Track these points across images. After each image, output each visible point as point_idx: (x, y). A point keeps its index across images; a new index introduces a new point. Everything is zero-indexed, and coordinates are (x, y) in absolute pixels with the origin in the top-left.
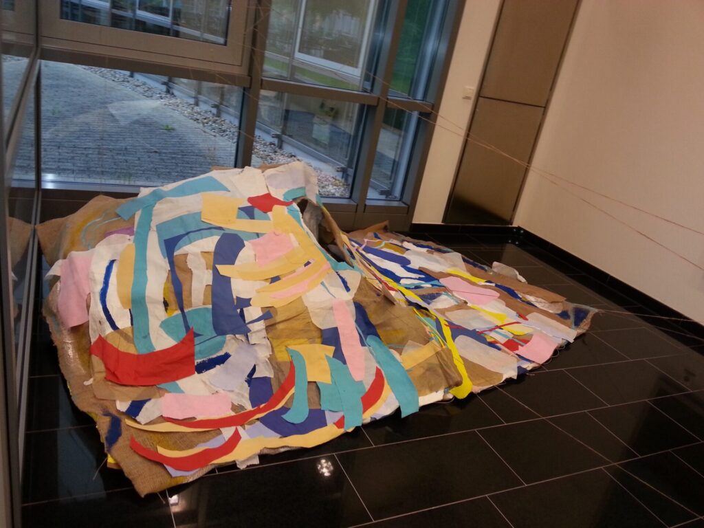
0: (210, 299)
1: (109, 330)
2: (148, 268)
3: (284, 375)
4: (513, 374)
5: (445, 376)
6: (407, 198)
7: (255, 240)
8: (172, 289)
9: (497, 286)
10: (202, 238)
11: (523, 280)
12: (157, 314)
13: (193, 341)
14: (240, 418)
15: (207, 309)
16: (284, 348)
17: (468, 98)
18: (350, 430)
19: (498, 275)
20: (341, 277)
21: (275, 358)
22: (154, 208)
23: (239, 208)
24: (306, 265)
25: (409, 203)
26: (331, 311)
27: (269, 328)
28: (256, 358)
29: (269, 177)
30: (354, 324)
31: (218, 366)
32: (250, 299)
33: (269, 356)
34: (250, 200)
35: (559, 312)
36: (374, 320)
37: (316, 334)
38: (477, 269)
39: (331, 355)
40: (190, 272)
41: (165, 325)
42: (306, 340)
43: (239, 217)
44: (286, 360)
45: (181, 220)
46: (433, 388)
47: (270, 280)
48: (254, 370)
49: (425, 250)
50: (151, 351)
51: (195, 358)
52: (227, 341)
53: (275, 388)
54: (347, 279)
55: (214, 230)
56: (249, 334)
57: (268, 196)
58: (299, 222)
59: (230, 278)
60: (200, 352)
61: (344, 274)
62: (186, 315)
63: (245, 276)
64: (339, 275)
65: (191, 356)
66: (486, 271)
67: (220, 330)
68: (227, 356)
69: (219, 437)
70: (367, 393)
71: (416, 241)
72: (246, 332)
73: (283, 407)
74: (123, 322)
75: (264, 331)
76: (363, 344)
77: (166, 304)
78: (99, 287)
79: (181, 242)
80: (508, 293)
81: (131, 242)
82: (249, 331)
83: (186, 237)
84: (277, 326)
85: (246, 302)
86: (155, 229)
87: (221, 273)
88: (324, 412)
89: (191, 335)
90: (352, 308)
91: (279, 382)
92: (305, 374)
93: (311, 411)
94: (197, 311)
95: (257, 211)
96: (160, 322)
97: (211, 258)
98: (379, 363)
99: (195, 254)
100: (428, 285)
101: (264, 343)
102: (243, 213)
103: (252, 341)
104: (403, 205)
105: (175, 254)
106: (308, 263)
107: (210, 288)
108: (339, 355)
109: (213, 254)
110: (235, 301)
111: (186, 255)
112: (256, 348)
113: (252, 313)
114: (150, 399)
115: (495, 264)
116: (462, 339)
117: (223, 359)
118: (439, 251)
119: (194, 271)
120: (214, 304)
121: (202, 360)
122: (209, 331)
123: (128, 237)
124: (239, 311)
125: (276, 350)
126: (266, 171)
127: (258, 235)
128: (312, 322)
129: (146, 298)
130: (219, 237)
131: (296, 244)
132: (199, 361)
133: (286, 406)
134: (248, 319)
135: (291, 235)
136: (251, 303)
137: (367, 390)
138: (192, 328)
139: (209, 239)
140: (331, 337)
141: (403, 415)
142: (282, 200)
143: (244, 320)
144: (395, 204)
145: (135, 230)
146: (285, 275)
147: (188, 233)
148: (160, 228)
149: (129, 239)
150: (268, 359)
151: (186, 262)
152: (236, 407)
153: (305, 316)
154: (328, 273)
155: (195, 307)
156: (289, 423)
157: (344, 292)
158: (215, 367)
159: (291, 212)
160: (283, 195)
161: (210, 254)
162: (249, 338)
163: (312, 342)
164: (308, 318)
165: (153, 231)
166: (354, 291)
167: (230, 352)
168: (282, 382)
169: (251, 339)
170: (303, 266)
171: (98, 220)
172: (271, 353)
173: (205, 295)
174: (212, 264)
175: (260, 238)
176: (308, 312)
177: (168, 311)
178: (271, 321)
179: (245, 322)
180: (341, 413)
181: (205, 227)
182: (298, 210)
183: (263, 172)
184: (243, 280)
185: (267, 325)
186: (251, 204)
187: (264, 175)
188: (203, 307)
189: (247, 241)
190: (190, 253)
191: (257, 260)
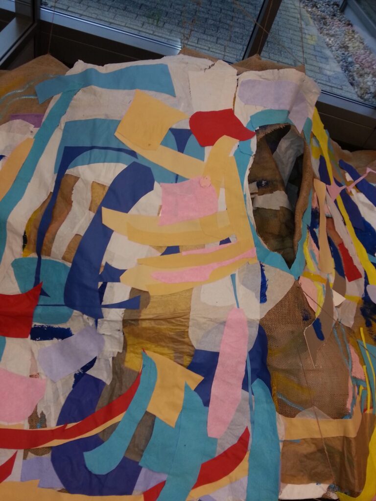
0: (73, 254)
2: (32, 181)
3: (121, 389)
5: (341, 473)
7: (170, 184)
8: (38, 224)
10: (104, 162)
12: (13, 249)
13: (37, 299)
14: (30, 439)
15: (65, 266)
16: (141, 351)
20: (263, 276)
21: (123, 361)
22: (75, 97)
23: (172, 130)
24: (222, 242)
26: (222, 326)
27: (125, 322)
28: (101, 349)
29: (244, 84)
30: (246, 354)
31: (55, 340)
32: (123, 271)
33: (115, 356)
34: (195, 117)
36: (275, 360)
39: (193, 388)
40: (70, 205)
41: (16, 264)
42: (173, 352)
43: (165, 143)
44: (134, 369)
45: (93, 126)
46: (316, 478)
47: (164, 249)
48: (91, 364)
51: (34, 319)
52: (73, 317)
53: (102, 402)
54: (270, 284)
55: (123, 155)
56: (99, 320)
57: (229, 114)
59: (112, 231)
60: (41, 315)
61: (271, 273)
62: (42, 263)
63: (134, 235)
64: (262, 271)
65: (30, 317)
67: (70, 302)
68: (64, 334)
70: (215, 459)
72: (97, 316)
73: (97, 435)
75: (121, 324)
76: (245, 386)
77: (25, 239)
79: (79, 158)
81: (32, 137)
82: (101, 316)
83: (88, 152)
84: (140, 323)
85: (115, 275)
86: (62, 125)
87: (104, 222)
88: (140, 468)
89: (37, 292)
90: (255, 332)
91: (111, 396)
92: (148, 398)
93: (125, 460)
94: (55, 264)
95: (192, 140)
96: (14, 260)
97: (102, 194)
98: (253, 422)
99: (85, 182)
101: (117, 336)
102: (172, 138)
103: (101, 330)
105: (68, 172)
106: (227, 241)
107: (79, 240)
108: (204, 391)
109: (107, 189)
110: (102, 270)
111: (77, 179)
113: (116, 293)
119: (75, 206)
120: (74, 264)
121: (41, 324)
122: (57, 294)
123: (32, 127)
124: (100, 284)
125: (129, 349)
126: (245, 74)
127: (177, 178)
128: (188, 332)
129: (7, 224)
130: (125, 166)
131: (222, 206)
132: (38, 324)
133: (101, 436)
134: (107, 299)
135: (222, 192)
136: (121, 277)
137: (217, 455)
138: (42, 283)
139: (112, 165)
140: (205, 364)
142: (245, 125)
143: (101, 300)
145: (43, 120)
146: (187, 248)
147: (92, 148)
148: (68, 128)
149: (32, 132)
150: (113, 358)
151: (73, 189)
152: (37, 418)
153: (182, 322)
154: (249, 264)
155: (53, 258)
156: (86, 468)
157: (256, 301)
158: (52, 339)
159: (239, 153)
160: (251, 117)
161: (104, 189)
162: (98, 324)
163: (178, 358)
164: (185, 326)
165: (60, 128)
166: (269, 305)
167: (73, 331)
168: (114, 398)
169: (100, 327)
170: (219, 243)
171: (19, 91)
172: (121, 351)
173: (69, 247)
174: (99, 204)
175: (178, 183)
176: (189, 319)
177: (25, 250)
178: (133, 314)
179: (101, 303)
180: (164, 477)
181: (114, 145)
182: (253, 152)
183: (237, 75)
184: (129, 239)
185: (125, 318)
186: (191, 126)
187: (238, 80)
188: (61, 261)
189: (159, 182)
190: (81, 179)
191: (160, 215)
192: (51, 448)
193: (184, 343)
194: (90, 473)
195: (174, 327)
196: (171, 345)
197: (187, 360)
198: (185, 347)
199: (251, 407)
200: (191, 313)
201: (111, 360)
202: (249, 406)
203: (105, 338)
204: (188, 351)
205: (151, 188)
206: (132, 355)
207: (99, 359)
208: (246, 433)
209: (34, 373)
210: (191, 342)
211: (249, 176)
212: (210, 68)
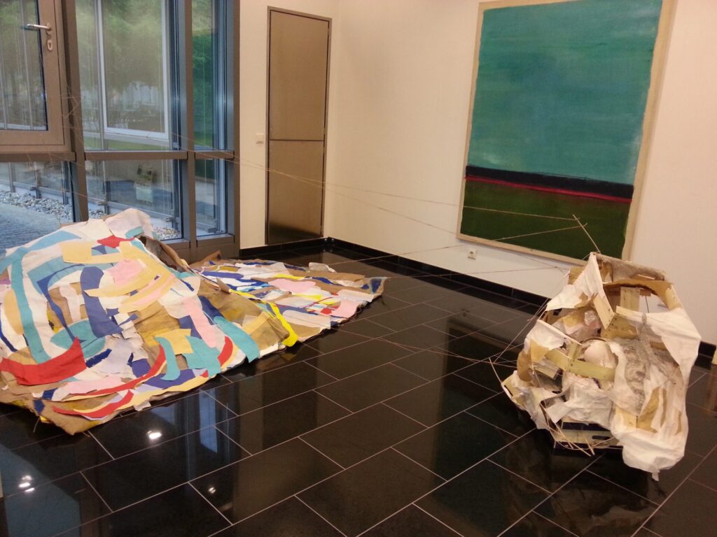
0: (86, 313)
1: (9, 353)
2: (29, 303)
3: (155, 354)
4: (328, 326)
5: (277, 334)
6: (231, 230)
7: (111, 268)
8: (54, 314)
9: (313, 278)
10: (68, 274)
11: (333, 271)
12: (46, 334)
13: (79, 346)
14: (130, 385)
15: (85, 322)
16: (152, 338)
17: (260, 142)
18: (214, 376)
19: (314, 271)
20: (185, 283)
21: (147, 345)
22: (22, 261)
23: (93, 248)
24: (155, 279)
25: (233, 233)
26: (183, 305)
27: (136, 325)
28: (132, 348)
29: (109, 224)
30: (202, 311)
31: (103, 360)
32: (117, 309)
33: (141, 345)
34: (99, 241)
35: (362, 286)
36: (217, 305)
37: (175, 323)
38: (297, 271)
39: (189, 335)
40: (65, 299)
41: (55, 340)
42: (167, 328)
43: (93, 254)
44: (155, 345)
45: (47, 265)
47: (130, 294)
48: (132, 356)
49: (254, 266)
50: (48, 359)
51: (84, 357)
52: (107, 341)
53: (151, 363)
54: (189, 283)
55: (76, 267)
56: (122, 332)
57: (113, 237)
58: (143, 250)
59: (98, 297)
60: (87, 352)
61: (187, 280)
62: (70, 329)
63: (110, 294)
64: (183, 281)
65: (81, 356)
66: (304, 271)
67: (99, 334)
68: (108, 352)
69: (117, 397)
70: (221, 354)
71: (245, 261)
72: (120, 332)
73: (160, 374)
74: (20, 344)
75: (135, 328)
76: (212, 324)
77: (52, 325)
79: (50, 282)
80: (323, 281)
81: (10, 289)
82: (122, 330)
83: (55, 276)
84: (143, 323)
85: (116, 311)
86: (27, 275)
87: (90, 295)
88: (191, 370)
89: (77, 342)
90: (198, 301)
91: (154, 359)
92: (172, 351)
94: (78, 325)
95: (107, 248)
96: (50, 339)
97: (79, 286)
98: (226, 333)
99: (65, 286)
100: (260, 287)
101: (136, 336)
102: (96, 251)
103: (126, 337)
104: (229, 236)
105: (49, 290)
106: (157, 277)
107: (84, 307)
108: (195, 333)
109: (79, 283)
110: (106, 312)
111: (58, 289)
112: (129, 341)
113: (120, 318)
114: (57, 388)
115: (311, 264)
116: (287, 312)
117: (106, 354)
118: (265, 264)
119: (67, 298)
120: (89, 317)
121: (89, 358)
122: (91, 336)
123: (6, 285)
124: (110, 318)
125: (146, 339)
127: (112, 264)
128: (169, 315)
129: (35, 324)
130: (81, 271)
131: (144, 266)
132: (88, 359)
133: (163, 372)
134: (119, 322)
135: (139, 260)
136: (119, 311)
137: (221, 352)
138: (77, 337)
139: (74, 274)
140: (186, 323)
141: (250, 361)
142: (125, 238)
143: (117, 324)
144: (223, 236)
145: (10, 279)
146: (141, 289)
147: (55, 273)
148: (31, 274)
149: (7, 287)
151: (60, 293)
152: (125, 379)
153: (163, 312)
154: (175, 282)
155: (75, 322)
156: (167, 381)
157: (190, 291)
158: (101, 361)
159: (135, 244)
160: (125, 234)
162: (123, 335)
163: (172, 328)
164: (165, 313)
165: (26, 277)
166: (196, 289)
167: (110, 348)
168: (156, 360)
172: (143, 342)
173: (81, 312)
174: (81, 290)
175: (115, 266)
176: (165, 309)
177: (55, 329)
180: (205, 370)
181: (68, 265)
183: (105, 221)
184: (109, 297)
185: (135, 323)
186: (101, 244)
187: (106, 223)
188: (81, 320)
189: (104, 270)
190: (61, 287)
191: (116, 282)
192: (144, 383)
194: (170, 381)
196: (165, 326)
197: (178, 326)
200: (164, 307)
201: (141, 348)
202: (219, 329)
205: (102, 274)
206: (149, 341)
207: (134, 352)
208: (226, 338)
210: (173, 317)
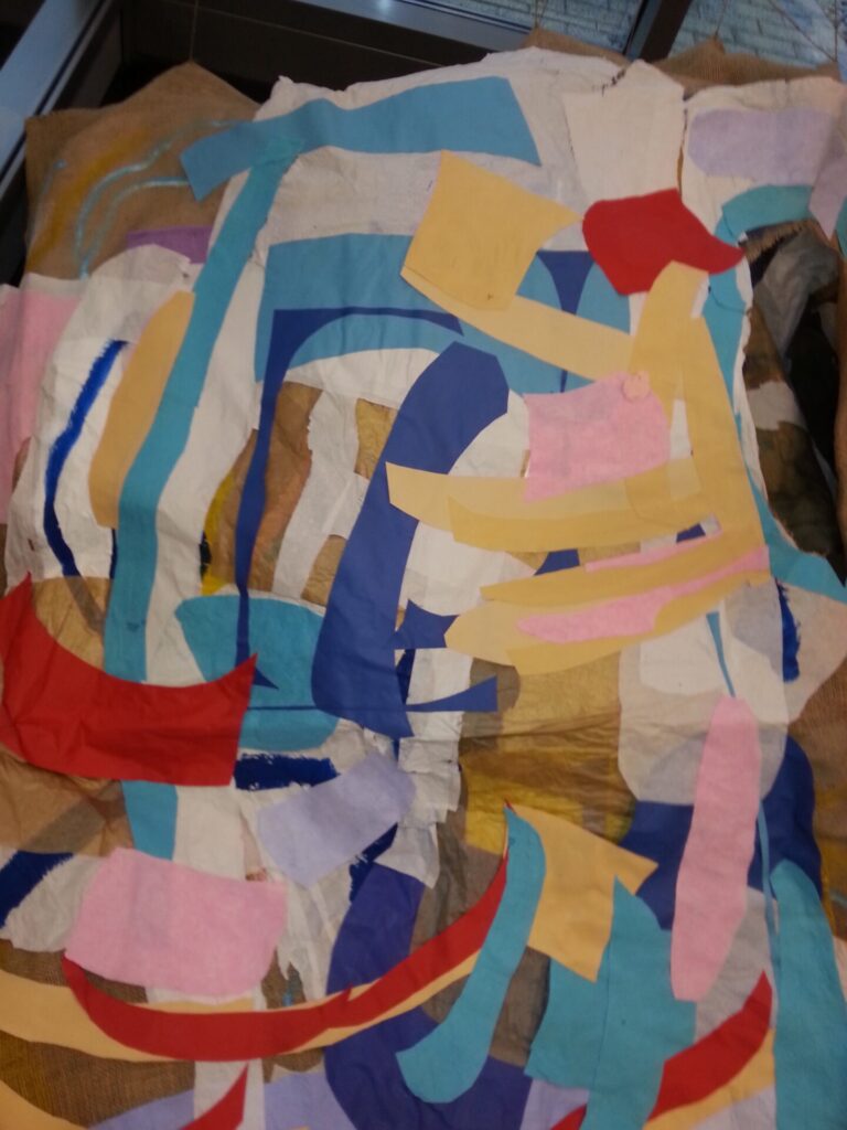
0: (328, 585)
1: (54, 570)
2: (203, 401)
3: (462, 896)
7: (549, 397)
10: (381, 346)
12: (176, 574)
13: (246, 695)
15: (310, 617)
16: (500, 805)
20: (787, 616)
21: (462, 831)
22: (287, 178)
24: (684, 536)
26: (699, 743)
27: (465, 745)
28: (406, 806)
29: (700, 122)
30: (756, 806)
31: (295, 787)
32: (448, 621)
33: (443, 819)
36: (828, 817)
39: (634, 887)
40: (305, 461)
41: (187, 613)
42: (579, 806)
43: (527, 290)
44: (490, 848)
45: (343, 251)
47: (541, 561)
48: (386, 841)
50: (136, 678)
51: (242, 741)
52: (338, 733)
53: (425, 928)
54: (805, 635)
55: (425, 325)
56: (402, 741)
57: (667, 204)
58: (727, 367)
59: (415, 522)
60: (260, 730)
61: (804, 607)
62: (252, 609)
63: (466, 529)
64: (783, 601)
65: (232, 736)
67: (328, 699)
68: (318, 773)
69: (178, 1100)
72: (398, 732)
73: (418, 1009)
74: (93, 562)
75: (456, 747)
76: (755, 877)
77: (206, 553)
78: (57, 427)
79: (316, 339)
81: (187, 288)
82: (409, 733)
83: (338, 323)
84: (500, 743)
85: (430, 629)
86: (263, 255)
87: (395, 500)
88: (528, 1081)
89: (245, 676)
90: (776, 753)
91: (443, 916)
92: (528, 916)
93: (491, 1063)
94: (283, 609)
95: (597, 281)
96: (179, 601)
97: (384, 429)
98: (776, 962)
99: (339, 402)
101: (445, 775)
102: (545, 276)
103: (408, 763)
105: (289, 375)
106: (695, 532)
107: (339, 548)
108: (659, 894)
109: (393, 417)
110: (400, 620)
111: (315, 394)
112: (413, 783)
113: (438, 673)
119: (319, 464)
120: (332, 608)
121: (259, 753)
122: (296, 682)
123: (184, 263)
124: (399, 654)
125: (473, 801)
126: (703, 95)
127: (564, 380)
128: (616, 760)
129: (158, 518)
130: (434, 356)
131: (680, 446)
132: (250, 752)
133: (429, 1012)
134: (418, 691)
135: (679, 408)
136: (447, 636)
137: (696, 1039)
138: (255, 657)
139: (402, 353)
140: (658, 833)
142: (712, 229)
143: (405, 693)
145: (212, 243)
146: (596, 555)
147: (346, 312)
148: (284, 258)
149: (186, 276)
150: (439, 826)
151: (308, 421)
152: (281, 982)
153: (601, 737)
154: (749, 585)
155: (279, 595)
156: (406, 1089)
157: (774, 677)
158: (287, 784)
159: (716, 307)
160: (725, 208)
161: (386, 415)
162: (401, 751)
163: (592, 821)
164: (608, 746)
165: (258, 264)
166: (806, 686)
167: (335, 762)
168: (450, 921)
169: (406, 757)
170: (675, 537)
171: (137, 168)
172: (454, 808)
173: (316, 568)
174: (378, 456)
175: (568, 394)
176: (617, 729)
177: (208, 577)
178: (483, 724)
179: (404, 700)
180: (580, 1098)
181: (401, 302)
182: (744, 304)
183: (686, 97)
184: (458, 538)
185: (466, 735)
186: (589, 241)
187: (686, 112)
188: (299, 603)
189: (520, 393)
190: (329, 394)
191: (526, 475)
192: (324, 1050)
193: (605, 785)
194: (417, 1100)
195: (582, 750)
196: (575, 791)
197: (615, 824)
198: (609, 793)
199: (771, 926)
200: (624, 716)
201: (433, 830)
202: (764, 925)
203: (416, 780)
204: (616, 803)
205: (501, 409)
206: (480, 815)
207: (405, 829)
208: (763, 987)
209: (255, 869)
210: (624, 782)
211: (745, 369)
212: (614, 82)
